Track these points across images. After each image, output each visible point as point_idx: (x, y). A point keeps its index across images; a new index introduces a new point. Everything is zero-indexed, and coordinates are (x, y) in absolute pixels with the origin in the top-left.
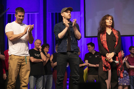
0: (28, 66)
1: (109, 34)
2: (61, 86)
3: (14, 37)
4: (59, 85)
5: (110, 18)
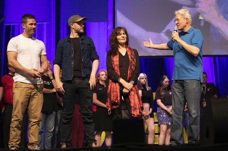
1: (124, 54)
2: (68, 126)
5: (122, 32)
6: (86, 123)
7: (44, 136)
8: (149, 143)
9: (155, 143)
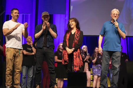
0: (21, 57)
3: (7, 33)
4: (37, 74)
6: (51, 73)
7: (27, 80)
8: (87, 86)
9: (91, 86)
